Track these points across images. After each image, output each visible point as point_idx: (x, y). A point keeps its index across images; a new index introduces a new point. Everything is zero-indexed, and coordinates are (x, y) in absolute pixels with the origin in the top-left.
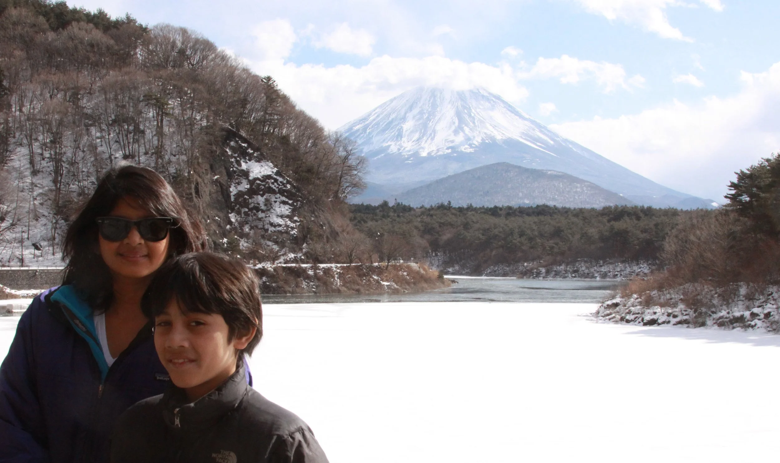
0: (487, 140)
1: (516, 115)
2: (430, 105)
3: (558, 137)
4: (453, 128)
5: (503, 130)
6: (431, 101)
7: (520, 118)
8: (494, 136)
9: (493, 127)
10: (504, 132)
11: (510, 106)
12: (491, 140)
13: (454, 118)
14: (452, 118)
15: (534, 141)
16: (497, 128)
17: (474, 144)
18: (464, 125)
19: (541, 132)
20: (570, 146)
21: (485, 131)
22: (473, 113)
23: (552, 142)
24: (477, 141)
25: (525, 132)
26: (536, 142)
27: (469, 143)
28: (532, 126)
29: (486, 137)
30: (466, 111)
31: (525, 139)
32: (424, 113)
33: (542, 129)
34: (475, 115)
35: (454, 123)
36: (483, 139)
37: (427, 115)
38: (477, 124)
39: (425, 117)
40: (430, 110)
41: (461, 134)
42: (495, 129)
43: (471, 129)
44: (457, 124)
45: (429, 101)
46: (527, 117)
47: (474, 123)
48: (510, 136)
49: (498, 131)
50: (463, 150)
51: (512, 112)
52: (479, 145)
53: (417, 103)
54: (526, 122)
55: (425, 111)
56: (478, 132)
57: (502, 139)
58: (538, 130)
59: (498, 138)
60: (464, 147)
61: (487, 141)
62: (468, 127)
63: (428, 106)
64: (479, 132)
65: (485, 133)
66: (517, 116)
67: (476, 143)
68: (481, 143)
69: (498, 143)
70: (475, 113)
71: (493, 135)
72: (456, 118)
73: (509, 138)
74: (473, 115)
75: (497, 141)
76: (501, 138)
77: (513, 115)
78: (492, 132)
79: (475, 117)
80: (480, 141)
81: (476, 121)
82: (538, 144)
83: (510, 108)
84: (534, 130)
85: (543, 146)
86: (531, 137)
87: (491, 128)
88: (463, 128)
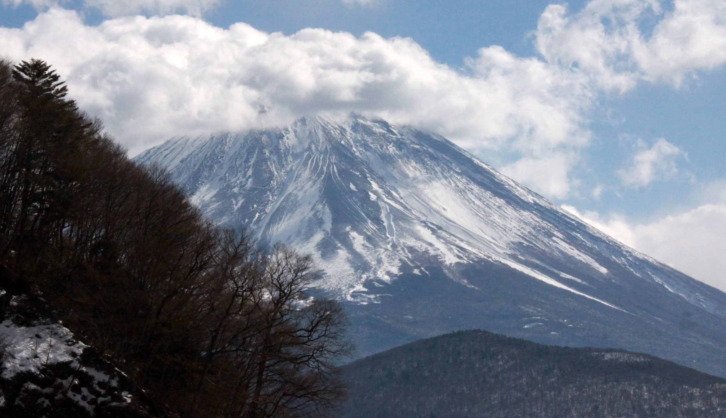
0: (418, 267)
1: (496, 194)
2: (250, 172)
3: (625, 257)
4: (318, 237)
5: (462, 240)
6: (252, 161)
7: (508, 203)
8: (436, 256)
9: (434, 232)
10: (464, 245)
11: (479, 170)
12: (426, 269)
13: (320, 207)
14: (313, 209)
15: (548, 267)
16: (444, 234)
17: (380, 281)
18: (348, 228)
19: (571, 241)
20: (658, 280)
21: (411, 242)
22: (375, 193)
23: (604, 270)
24: (388, 273)
25: (526, 243)
26: (556, 271)
27: (364, 276)
28: (544, 224)
29: (412, 261)
30: (352, 187)
31: (526, 263)
32: (235, 196)
33: (574, 233)
34: (379, 197)
35: (320, 222)
36: (404, 267)
37: (241, 201)
38: (385, 224)
39: (236, 208)
40: (249, 185)
41: (343, 253)
42: (439, 237)
43: (369, 239)
44: (328, 226)
45: (247, 161)
46: (530, 199)
47: (377, 221)
48: (482, 256)
49: (447, 242)
50: (349, 298)
51: (487, 188)
52: (394, 282)
53: (211, 167)
54: (526, 213)
55: (236, 190)
56: (389, 247)
57: (457, 264)
58: (561, 236)
59: (448, 263)
60: (352, 291)
61: (416, 271)
62: (360, 233)
63: (244, 176)
64: (394, 246)
65: (411, 249)
66: (501, 196)
67: (386, 278)
68: (401, 276)
69: (451, 276)
70: (380, 191)
71: (432, 252)
72: (327, 210)
73: (481, 260)
74: (373, 197)
75: (446, 271)
76: (455, 260)
77: (488, 194)
78: (431, 245)
79: (381, 204)
80: (395, 270)
81: (383, 216)
82: (564, 275)
83: (478, 176)
84: (550, 235)
85: (579, 281)
86: (542, 255)
87: (426, 233)
88: (347, 233)
